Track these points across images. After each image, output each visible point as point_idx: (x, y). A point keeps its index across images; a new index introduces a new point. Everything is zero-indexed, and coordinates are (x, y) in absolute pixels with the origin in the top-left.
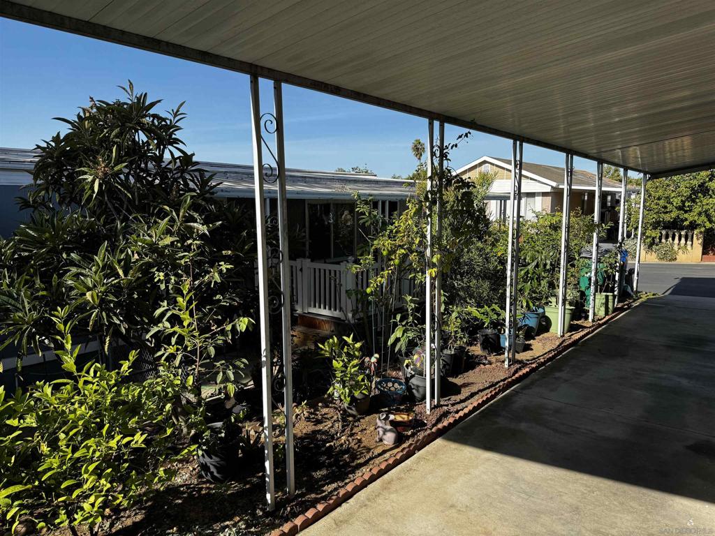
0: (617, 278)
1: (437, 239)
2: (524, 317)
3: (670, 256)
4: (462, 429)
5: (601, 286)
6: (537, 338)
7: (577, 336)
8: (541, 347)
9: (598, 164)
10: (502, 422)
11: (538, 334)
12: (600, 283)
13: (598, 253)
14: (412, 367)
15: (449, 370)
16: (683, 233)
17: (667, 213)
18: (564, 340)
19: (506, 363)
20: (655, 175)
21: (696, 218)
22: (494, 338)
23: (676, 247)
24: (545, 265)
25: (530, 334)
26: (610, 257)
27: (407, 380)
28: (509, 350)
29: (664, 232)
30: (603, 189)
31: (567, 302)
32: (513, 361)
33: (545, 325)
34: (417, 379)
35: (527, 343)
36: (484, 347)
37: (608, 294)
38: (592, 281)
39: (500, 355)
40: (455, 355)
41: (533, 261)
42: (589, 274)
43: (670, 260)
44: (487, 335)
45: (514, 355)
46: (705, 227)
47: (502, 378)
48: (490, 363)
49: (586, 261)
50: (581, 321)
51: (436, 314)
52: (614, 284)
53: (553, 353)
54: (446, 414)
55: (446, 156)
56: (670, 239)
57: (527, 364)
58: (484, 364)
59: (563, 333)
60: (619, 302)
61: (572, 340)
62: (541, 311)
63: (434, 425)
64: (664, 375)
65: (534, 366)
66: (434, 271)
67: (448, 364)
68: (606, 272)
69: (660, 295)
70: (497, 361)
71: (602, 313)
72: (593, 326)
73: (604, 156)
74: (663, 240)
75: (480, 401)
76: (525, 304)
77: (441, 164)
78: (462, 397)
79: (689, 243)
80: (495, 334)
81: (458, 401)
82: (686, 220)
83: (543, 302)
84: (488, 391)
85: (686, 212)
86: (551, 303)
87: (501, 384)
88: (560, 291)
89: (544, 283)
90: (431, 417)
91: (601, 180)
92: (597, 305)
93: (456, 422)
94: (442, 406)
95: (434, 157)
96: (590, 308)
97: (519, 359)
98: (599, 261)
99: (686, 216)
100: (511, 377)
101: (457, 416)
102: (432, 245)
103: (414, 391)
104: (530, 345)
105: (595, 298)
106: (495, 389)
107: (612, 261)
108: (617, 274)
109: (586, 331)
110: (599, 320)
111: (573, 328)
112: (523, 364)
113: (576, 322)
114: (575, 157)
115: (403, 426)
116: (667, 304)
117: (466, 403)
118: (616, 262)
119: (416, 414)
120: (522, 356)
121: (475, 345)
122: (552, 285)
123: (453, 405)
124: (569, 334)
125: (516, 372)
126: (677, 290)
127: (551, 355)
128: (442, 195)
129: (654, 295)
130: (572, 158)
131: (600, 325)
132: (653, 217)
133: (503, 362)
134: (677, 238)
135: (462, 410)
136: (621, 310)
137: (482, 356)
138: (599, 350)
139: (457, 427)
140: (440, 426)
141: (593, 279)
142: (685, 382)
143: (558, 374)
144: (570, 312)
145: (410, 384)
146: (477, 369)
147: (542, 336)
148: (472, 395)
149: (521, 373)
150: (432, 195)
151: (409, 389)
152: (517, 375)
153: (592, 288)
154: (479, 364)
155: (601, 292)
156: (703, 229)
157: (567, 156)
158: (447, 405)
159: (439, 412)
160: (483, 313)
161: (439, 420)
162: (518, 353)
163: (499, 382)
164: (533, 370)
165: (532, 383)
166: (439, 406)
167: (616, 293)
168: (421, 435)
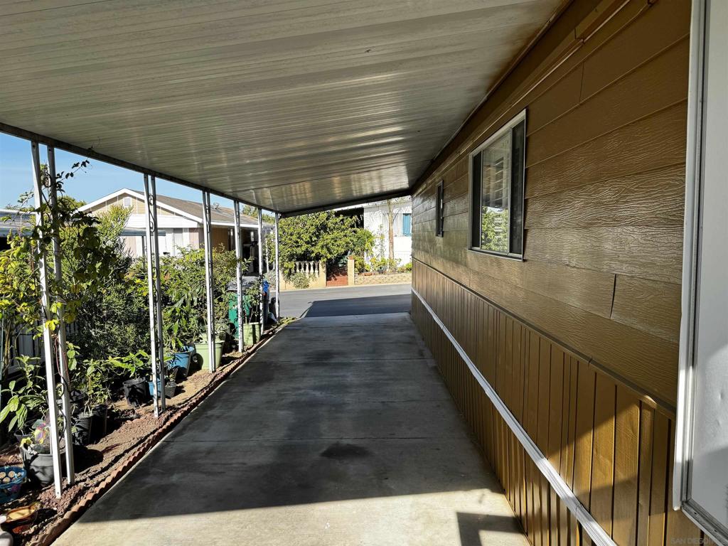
0: (261, 308)
1: (55, 285)
2: (174, 359)
3: (303, 284)
4: (104, 503)
5: (247, 316)
6: (189, 378)
7: (228, 369)
8: (193, 387)
9: (235, 202)
10: (152, 480)
11: (190, 374)
12: (247, 314)
13: (242, 286)
14: (32, 445)
15: (86, 437)
16: (312, 263)
17: (298, 246)
18: (216, 376)
19: (156, 412)
20: (285, 214)
21: (320, 250)
22: (141, 388)
23: (307, 276)
24: (192, 302)
25: (181, 375)
26: (253, 289)
27: (28, 463)
28: (159, 398)
29: (297, 263)
30: (241, 225)
31: (217, 337)
32: (163, 409)
33: (196, 364)
34: (42, 459)
35: (178, 385)
36: (131, 400)
37: (255, 323)
38: (239, 313)
39: (150, 404)
40: (94, 417)
41: (180, 299)
42: (236, 307)
43: (304, 287)
44: (134, 385)
45: (164, 402)
46: (326, 257)
47: (152, 430)
48: (139, 417)
49: (233, 294)
50: (231, 353)
51: (62, 374)
52: (259, 314)
53: (205, 392)
54: (82, 493)
55: (60, 186)
56: (303, 269)
57: (179, 409)
58: (132, 419)
59: (215, 368)
60: (265, 329)
61: (224, 374)
62: (191, 349)
63: (68, 509)
64: (302, 391)
65: (186, 409)
66: (53, 324)
67: (85, 430)
68: (251, 303)
69: (298, 318)
70: (147, 412)
71: (250, 342)
72: (242, 356)
73: (240, 195)
74: (298, 270)
75: (126, 464)
76: (174, 345)
77: (53, 195)
78: (103, 464)
79: (316, 271)
80: (143, 383)
81: (100, 470)
82: (313, 252)
83: (194, 340)
84: (136, 449)
85: (313, 246)
86: (202, 339)
87: (151, 437)
88: (209, 327)
89: (193, 320)
90: (62, 501)
91: (239, 217)
92: (246, 336)
93: (96, 497)
94: (77, 482)
95: (43, 187)
96: (239, 338)
97: (171, 404)
98: (244, 293)
99: (313, 249)
100: (161, 427)
101: (97, 490)
102: (49, 290)
103: (39, 475)
104: (182, 387)
105: (242, 329)
106: (143, 445)
107: (256, 292)
108: (261, 304)
109: (236, 362)
110: (248, 349)
111: (224, 361)
112: (174, 409)
113: (227, 355)
114: (212, 195)
115: (21, 525)
116: (303, 326)
117: (109, 471)
118: (259, 293)
119: (42, 503)
120: (174, 401)
121: (121, 399)
122: (202, 321)
123: (92, 478)
124: (221, 368)
125: (167, 420)
126: (311, 313)
127: (203, 394)
128: (57, 231)
129: (293, 319)
130: (208, 195)
131: (249, 355)
132: (287, 251)
133: (153, 411)
134: (307, 268)
135: (104, 480)
136: (267, 336)
137: (129, 411)
138: (249, 379)
139: (97, 502)
140: (75, 508)
141: (240, 311)
142: (318, 394)
143: (210, 413)
144: (220, 346)
145: (32, 467)
146: (123, 427)
147: (194, 375)
148: (117, 459)
149: (172, 420)
150: (43, 231)
151: (31, 473)
152: (168, 424)
153: (240, 320)
154: (125, 420)
155: (248, 322)
156: (325, 260)
157: (204, 194)
158: (85, 480)
159: (72, 492)
160: (128, 362)
161: (74, 502)
162: (169, 398)
163: (148, 436)
164: (185, 414)
165: (184, 428)
166: (74, 483)
167: (261, 322)
168: (49, 529)
